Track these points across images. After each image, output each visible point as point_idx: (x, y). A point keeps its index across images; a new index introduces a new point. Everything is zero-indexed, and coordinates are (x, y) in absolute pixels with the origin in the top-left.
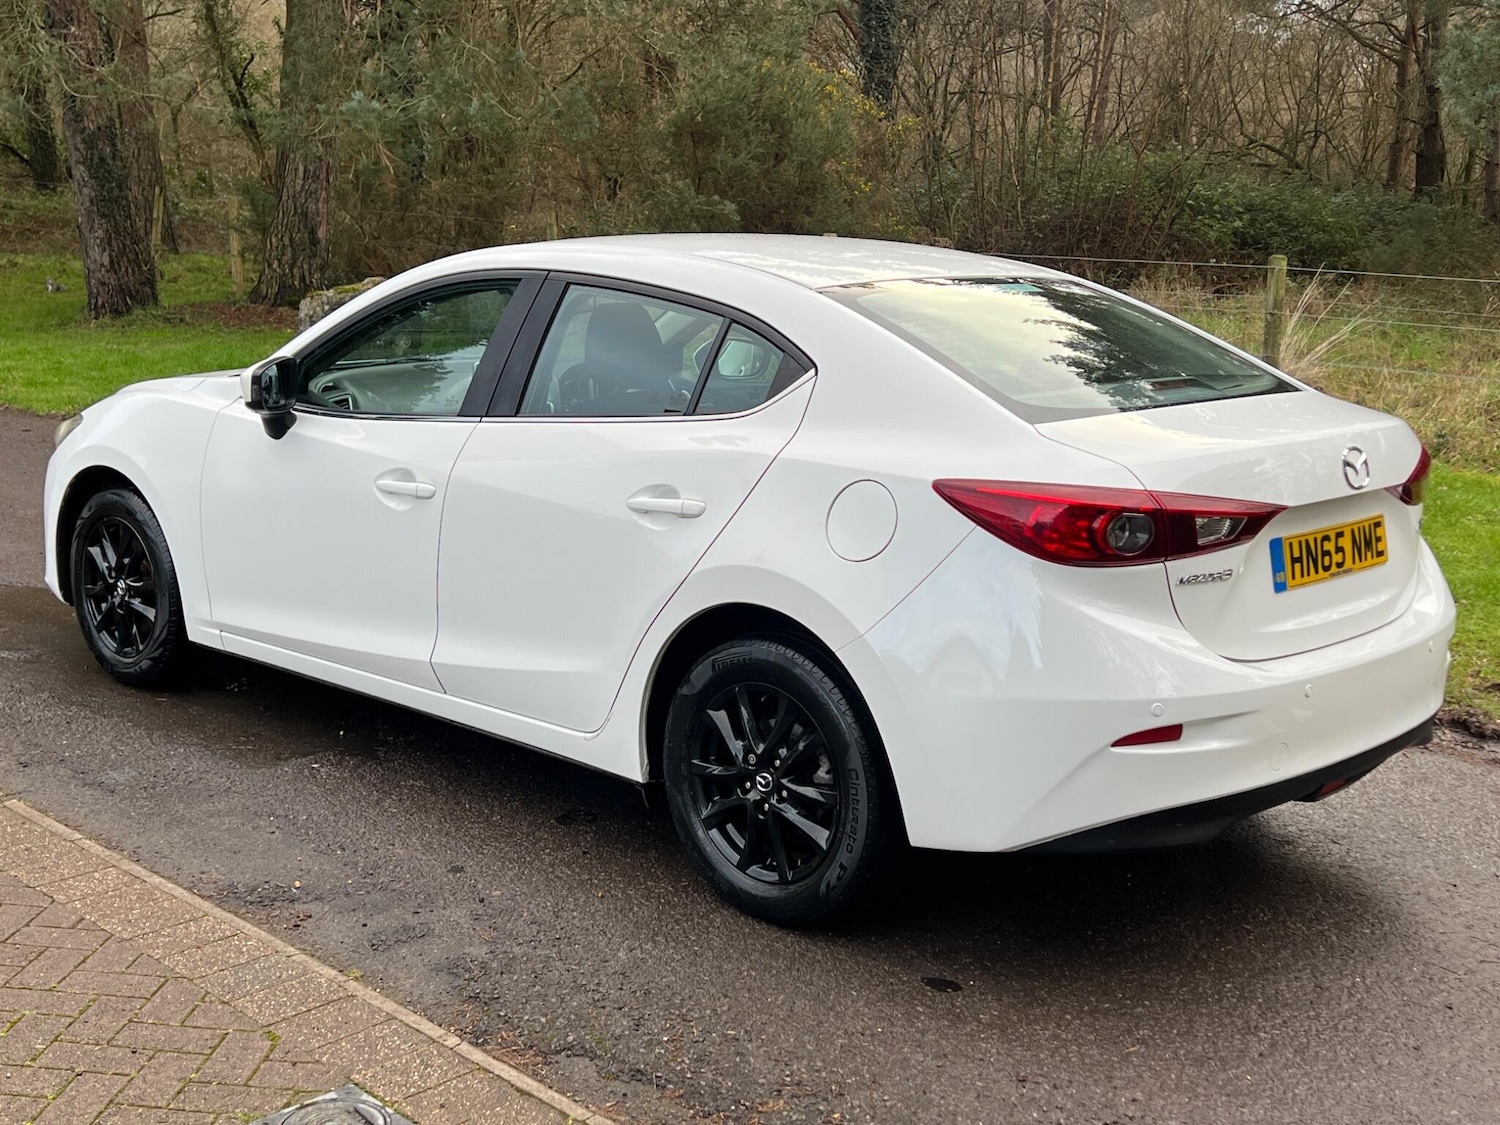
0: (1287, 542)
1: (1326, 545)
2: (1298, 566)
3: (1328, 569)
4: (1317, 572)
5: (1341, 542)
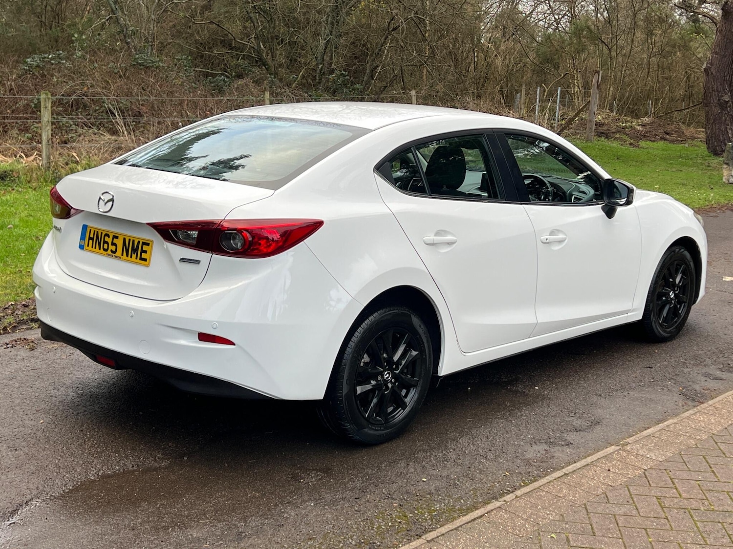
0: (89, 228)
1: (107, 239)
2: (91, 241)
3: (106, 250)
4: (100, 249)
5: (115, 241)
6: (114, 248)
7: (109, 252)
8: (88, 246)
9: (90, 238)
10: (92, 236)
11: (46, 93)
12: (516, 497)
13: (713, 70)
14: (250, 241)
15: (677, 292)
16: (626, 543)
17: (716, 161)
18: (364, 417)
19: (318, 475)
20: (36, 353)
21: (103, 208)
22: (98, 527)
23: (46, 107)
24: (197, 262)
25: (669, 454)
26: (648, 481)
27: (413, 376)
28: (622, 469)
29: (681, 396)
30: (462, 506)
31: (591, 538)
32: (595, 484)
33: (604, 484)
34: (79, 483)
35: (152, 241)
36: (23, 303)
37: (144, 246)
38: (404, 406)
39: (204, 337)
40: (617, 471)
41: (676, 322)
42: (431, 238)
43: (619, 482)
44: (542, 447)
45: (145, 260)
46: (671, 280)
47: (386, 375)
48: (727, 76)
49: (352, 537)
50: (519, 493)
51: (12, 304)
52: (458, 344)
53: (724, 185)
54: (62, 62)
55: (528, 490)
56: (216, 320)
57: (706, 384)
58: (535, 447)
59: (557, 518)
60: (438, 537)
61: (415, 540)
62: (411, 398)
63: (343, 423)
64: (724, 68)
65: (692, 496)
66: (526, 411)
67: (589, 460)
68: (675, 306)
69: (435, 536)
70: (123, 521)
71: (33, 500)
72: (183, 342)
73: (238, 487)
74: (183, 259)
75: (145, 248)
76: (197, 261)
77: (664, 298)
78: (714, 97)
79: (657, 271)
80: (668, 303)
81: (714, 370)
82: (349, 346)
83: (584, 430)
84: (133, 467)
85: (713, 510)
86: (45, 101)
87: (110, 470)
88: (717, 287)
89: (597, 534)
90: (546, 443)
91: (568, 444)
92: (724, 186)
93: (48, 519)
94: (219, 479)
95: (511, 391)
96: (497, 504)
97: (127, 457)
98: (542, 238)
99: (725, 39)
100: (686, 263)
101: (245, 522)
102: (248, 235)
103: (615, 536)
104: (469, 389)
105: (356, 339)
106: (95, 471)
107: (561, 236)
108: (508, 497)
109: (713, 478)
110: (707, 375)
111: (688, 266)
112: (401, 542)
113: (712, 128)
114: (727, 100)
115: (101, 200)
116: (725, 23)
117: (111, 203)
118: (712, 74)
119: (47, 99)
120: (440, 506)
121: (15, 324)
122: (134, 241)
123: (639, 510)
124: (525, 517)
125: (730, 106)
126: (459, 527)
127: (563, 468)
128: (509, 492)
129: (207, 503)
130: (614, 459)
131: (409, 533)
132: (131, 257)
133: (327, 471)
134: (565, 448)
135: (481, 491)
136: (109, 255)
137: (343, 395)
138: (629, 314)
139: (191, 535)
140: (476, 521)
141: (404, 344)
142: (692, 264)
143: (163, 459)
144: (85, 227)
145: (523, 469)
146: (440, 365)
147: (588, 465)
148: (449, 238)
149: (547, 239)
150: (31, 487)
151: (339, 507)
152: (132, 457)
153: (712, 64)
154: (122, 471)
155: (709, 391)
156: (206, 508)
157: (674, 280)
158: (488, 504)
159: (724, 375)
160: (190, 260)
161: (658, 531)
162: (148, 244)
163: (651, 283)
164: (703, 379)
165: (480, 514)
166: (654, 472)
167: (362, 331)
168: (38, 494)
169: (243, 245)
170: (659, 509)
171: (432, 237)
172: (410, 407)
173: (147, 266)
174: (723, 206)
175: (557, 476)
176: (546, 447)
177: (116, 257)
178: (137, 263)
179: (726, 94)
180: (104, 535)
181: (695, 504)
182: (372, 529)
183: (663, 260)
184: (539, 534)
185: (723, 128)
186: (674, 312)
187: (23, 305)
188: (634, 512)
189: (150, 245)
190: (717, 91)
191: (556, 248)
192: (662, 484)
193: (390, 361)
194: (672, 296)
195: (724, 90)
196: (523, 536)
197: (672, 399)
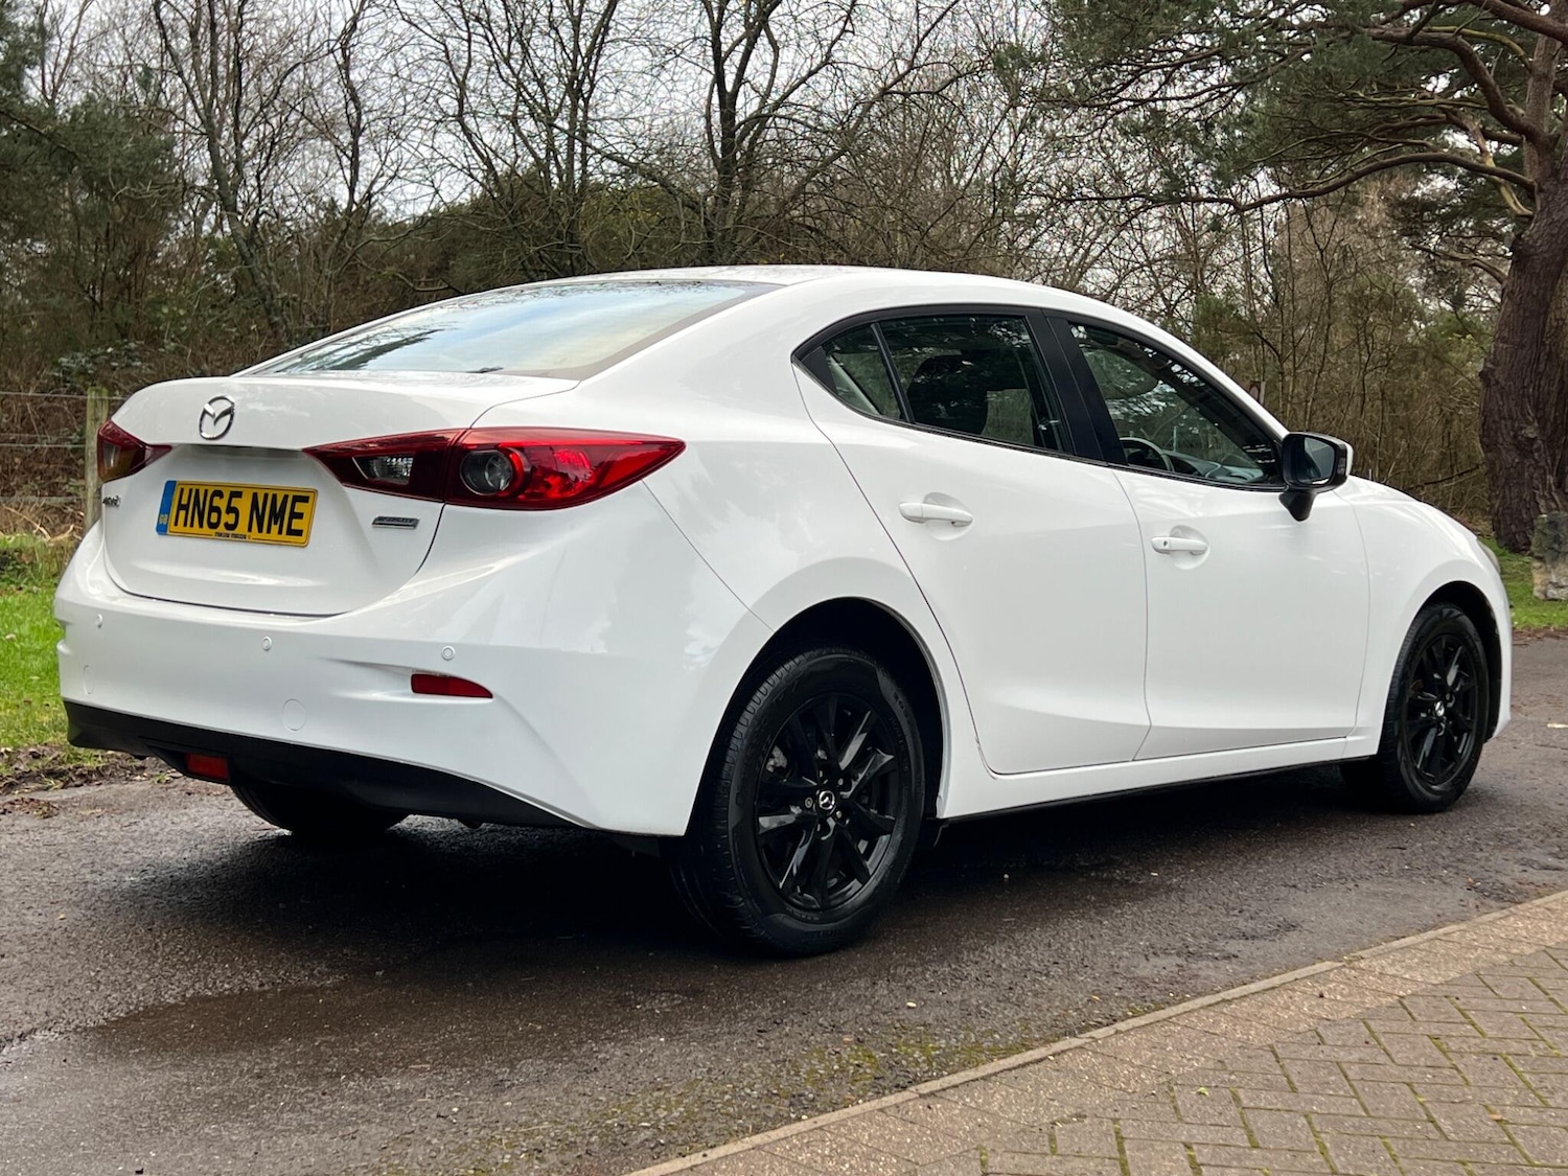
0: (180, 487)
1: (217, 502)
2: (182, 513)
3: (213, 526)
4: (201, 526)
5: (235, 503)
6: (231, 518)
7: (221, 528)
8: (176, 524)
9: (181, 507)
10: (184, 501)
11: (97, 391)
12: (1117, 1032)
13: (1499, 376)
14: (525, 474)
15: (1450, 705)
16: (1366, 1104)
17: (1515, 564)
18: (776, 887)
19: (674, 999)
20: (53, 822)
21: (211, 430)
22: (179, 1073)
23: (97, 420)
24: (412, 523)
25: (1453, 975)
26: (1410, 1014)
27: (882, 810)
28: (1350, 995)
29: (1473, 891)
30: (996, 1043)
31: (1292, 1096)
32: (1290, 1016)
33: (1312, 1017)
34: (141, 1009)
35: (315, 492)
36: (32, 750)
37: (297, 504)
38: (864, 877)
39: (425, 683)
40: (1339, 997)
41: (1452, 772)
42: (915, 505)
43: (1345, 1014)
44: (1170, 963)
45: (299, 533)
46: (1436, 676)
47: (823, 799)
48: (1528, 387)
49: (751, 1087)
50: (1121, 1026)
51: (6, 752)
52: (980, 749)
53: (1536, 602)
54: (134, 364)
55: (1143, 1023)
56: (452, 641)
57: (1525, 875)
58: (1154, 960)
59: (1211, 1064)
60: (944, 1090)
61: (891, 1093)
62: (880, 858)
63: (729, 896)
64: (1522, 369)
65: (1509, 1035)
66: (1130, 910)
67: (1276, 981)
68: (1448, 736)
69: (939, 1088)
70: (237, 1064)
71: (38, 1033)
72: (377, 695)
73: (497, 1018)
74: (380, 518)
75: (299, 507)
76: (411, 520)
77: (1423, 715)
78: (1504, 431)
79: (1406, 652)
80: (1433, 726)
81: (1538, 855)
82: (742, 720)
83: (1263, 937)
84: (262, 985)
85: (1558, 1056)
86: (96, 406)
87: (210, 989)
88: (1535, 739)
89: (1300, 1090)
90: (1178, 954)
91: (1228, 957)
92: (1535, 604)
93: (69, 1061)
94: (454, 1006)
95: (1097, 878)
96: (1076, 1042)
97: (250, 970)
98: (1154, 540)
99: (1521, 312)
100: (1466, 644)
101: (512, 1067)
102: (523, 460)
103: (1342, 1093)
104: (1006, 876)
105: (757, 707)
106: (177, 990)
107: (1193, 542)
108: (1099, 1033)
109: (1552, 1008)
110: (1527, 863)
111: (1471, 650)
112: (860, 1097)
113: (1504, 497)
114: (1531, 436)
115: (207, 416)
116: (1519, 277)
117: (228, 417)
118: (1497, 382)
119: (99, 403)
120: (947, 1043)
121: (10, 779)
122: (275, 496)
123: (1394, 1056)
124: (1138, 1062)
125: (1538, 450)
126: (991, 1075)
127: (1218, 992)
128: (1099, 1025)
129: (426, 1040)
130: (1332, 981)
131: (881, 1082)
132: (269, 531)
133: (695, 993)
134: (1221, 963)
135: (1039, 1023)
136: (220, 535)
137: (730, 828)
138: (1349, 739)
139: (390, 1086)
140: (1029, 1068)
141: (861, 732)
142: (1479, 645)
143: (329, 975)
144: (170, 486)
145: (1130, 992)
146: (941, 793)
147: (1273, 988)
148: (954, 511)
149: (1165, 543)
150: (34, 1010)
151: (722, 1043)
152: (261, 970)
153: (1495, 363)
154: (236, 991)
155: (1533, 887)
156: (424, 1047)
157: (1444, 675)
158: (1054, 1042)
159: (1563, 864)
160: (394, 519)
161: (1438, 1086)
162: (305, 499)
163: (1393, 677)
164: (1518, 868)
165: (1039, 1057)
166: (1422, 1002)
167: (770, 689)
168: (47, 1022)
169: (512, 481)
170: (1437, 1053)
171: (918, 504)
172: (876, 878)
173: (303, 545)
174: (1536, 631)
175: (1205, 1003)
176: (1180, 961)
177: (236, 536)
178: (279, 543)
179: (1529, 423)
180: (194, 1085)
181: (1515, 1047)
182: (797, 1074)
183: (1416, 630)
184: (1172, 1090)
185: (1526, 495)
186: (1446, 750)
187: (32, 753)
188: (1382, 1059)
189: (310, 500)
190: (1511, 418)
191: (1187, 565)
192: (1442, 1017)
193: (831, 768)
194: (1441, 713)
195: (1524, 415)
196: (1134, 1092)
197: (1454, 895)
